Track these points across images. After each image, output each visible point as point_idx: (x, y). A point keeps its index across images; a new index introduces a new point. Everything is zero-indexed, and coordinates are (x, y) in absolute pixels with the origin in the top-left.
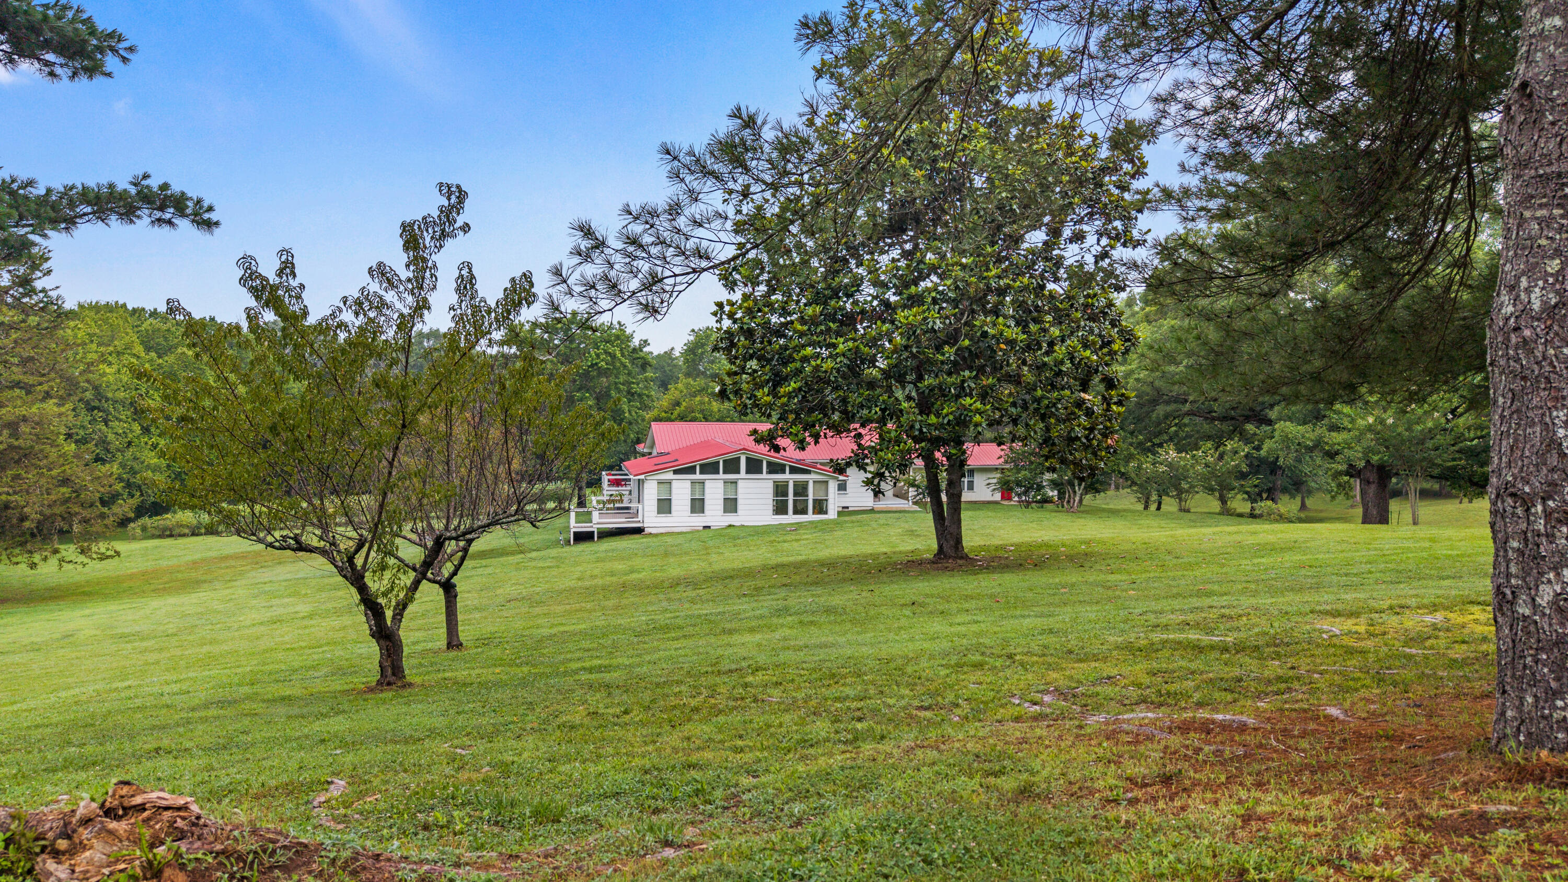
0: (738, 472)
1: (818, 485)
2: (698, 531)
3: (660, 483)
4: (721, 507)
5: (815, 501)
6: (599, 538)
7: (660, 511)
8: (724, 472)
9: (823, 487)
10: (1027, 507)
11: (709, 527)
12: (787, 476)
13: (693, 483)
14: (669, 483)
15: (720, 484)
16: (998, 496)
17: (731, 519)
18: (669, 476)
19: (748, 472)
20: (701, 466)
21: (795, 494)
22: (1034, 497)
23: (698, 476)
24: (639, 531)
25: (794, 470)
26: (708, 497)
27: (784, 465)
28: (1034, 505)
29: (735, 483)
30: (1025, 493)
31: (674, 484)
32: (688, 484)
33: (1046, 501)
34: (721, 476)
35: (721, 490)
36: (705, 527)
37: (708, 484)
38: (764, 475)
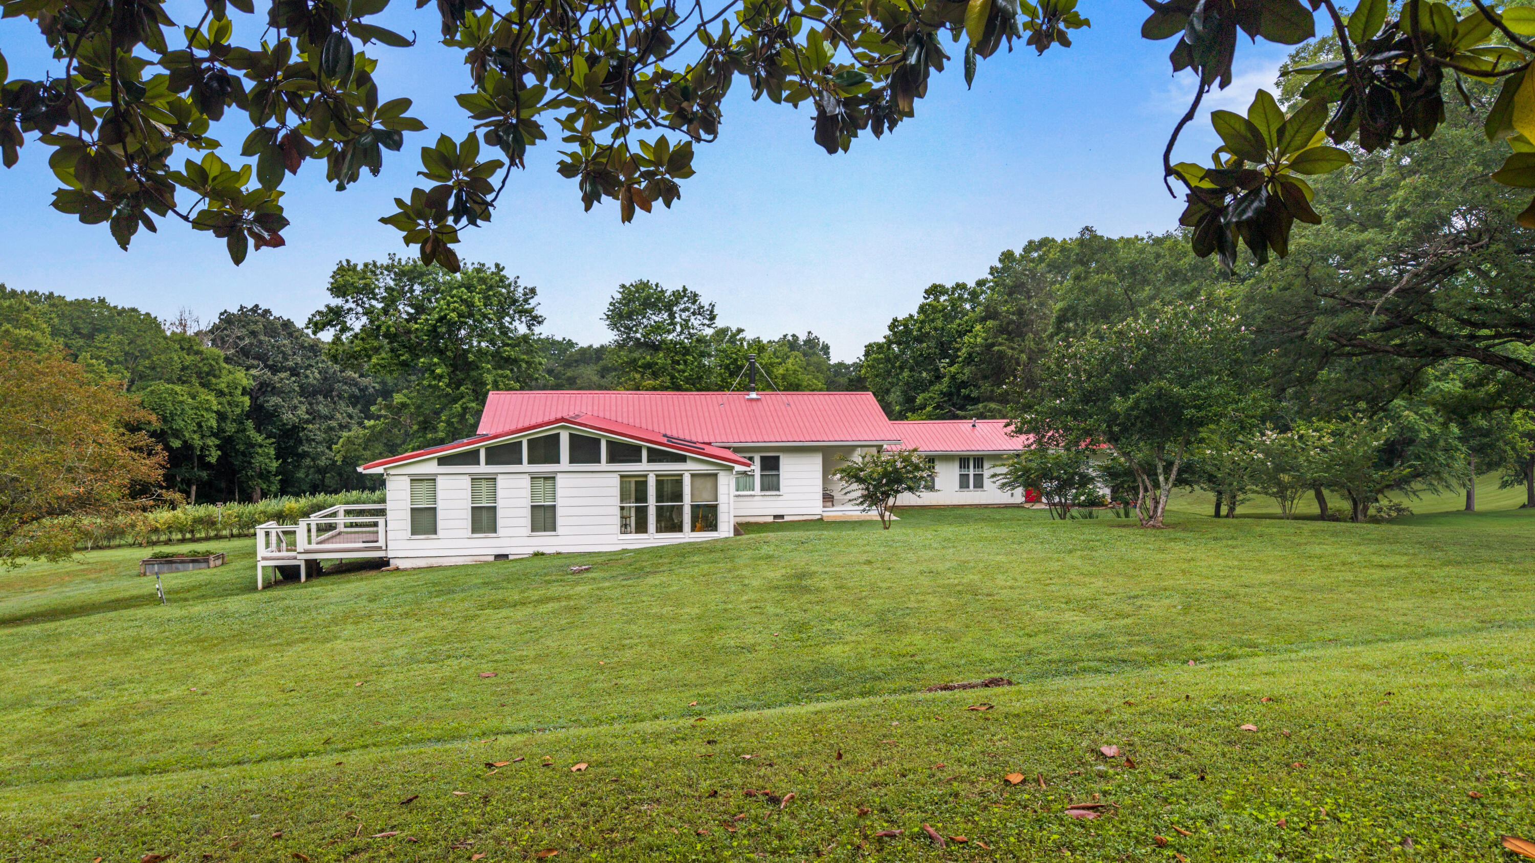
0: (557, 461)
1: (699, 482)
2: (486, 563)
3: (416, 480)
4: (527, 522)
5: (695, 508)
6: (309, 576)
7: (416, 530)
8: (531, 462)
9: (709, 483)
10: (1062, 517)
11: (506, 556)
12: (643, 466)
13: (475, 479)
14: (432, 480)
15: (526, 481)
16: (1018, 495)
17: (547, 543)
18: (431, 468)
19: (572, 460)
20: (489, 450)
21: (659, 498)
22: (1076, 497)
23: (483, 468)
24: (379, 564)
25: (656, 456)
26: (502, 504)
27: (639, 449)
28: (1074, 511)
29: (551, 478)
30: (1060, 490)
31: (440, 480)
32: (466, 482)
33: (1094, 502)
34: (525, 467)
35: (527, 493)
36: (498, 557)
37: (501, 482)
38: (604, 465)
